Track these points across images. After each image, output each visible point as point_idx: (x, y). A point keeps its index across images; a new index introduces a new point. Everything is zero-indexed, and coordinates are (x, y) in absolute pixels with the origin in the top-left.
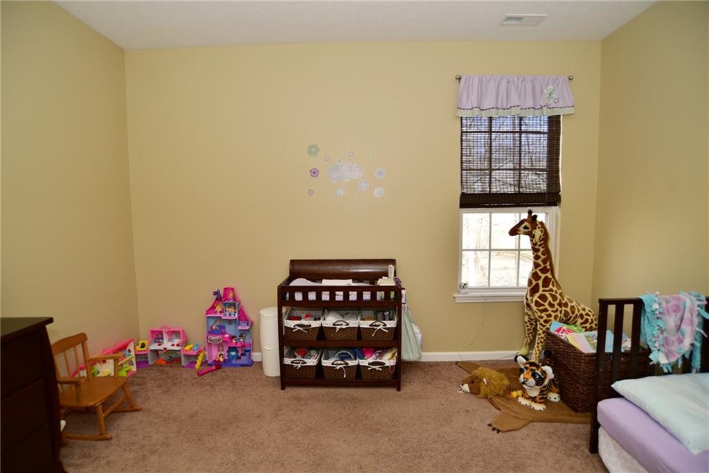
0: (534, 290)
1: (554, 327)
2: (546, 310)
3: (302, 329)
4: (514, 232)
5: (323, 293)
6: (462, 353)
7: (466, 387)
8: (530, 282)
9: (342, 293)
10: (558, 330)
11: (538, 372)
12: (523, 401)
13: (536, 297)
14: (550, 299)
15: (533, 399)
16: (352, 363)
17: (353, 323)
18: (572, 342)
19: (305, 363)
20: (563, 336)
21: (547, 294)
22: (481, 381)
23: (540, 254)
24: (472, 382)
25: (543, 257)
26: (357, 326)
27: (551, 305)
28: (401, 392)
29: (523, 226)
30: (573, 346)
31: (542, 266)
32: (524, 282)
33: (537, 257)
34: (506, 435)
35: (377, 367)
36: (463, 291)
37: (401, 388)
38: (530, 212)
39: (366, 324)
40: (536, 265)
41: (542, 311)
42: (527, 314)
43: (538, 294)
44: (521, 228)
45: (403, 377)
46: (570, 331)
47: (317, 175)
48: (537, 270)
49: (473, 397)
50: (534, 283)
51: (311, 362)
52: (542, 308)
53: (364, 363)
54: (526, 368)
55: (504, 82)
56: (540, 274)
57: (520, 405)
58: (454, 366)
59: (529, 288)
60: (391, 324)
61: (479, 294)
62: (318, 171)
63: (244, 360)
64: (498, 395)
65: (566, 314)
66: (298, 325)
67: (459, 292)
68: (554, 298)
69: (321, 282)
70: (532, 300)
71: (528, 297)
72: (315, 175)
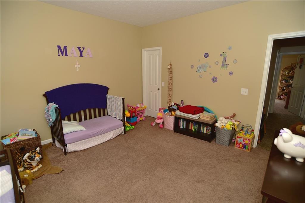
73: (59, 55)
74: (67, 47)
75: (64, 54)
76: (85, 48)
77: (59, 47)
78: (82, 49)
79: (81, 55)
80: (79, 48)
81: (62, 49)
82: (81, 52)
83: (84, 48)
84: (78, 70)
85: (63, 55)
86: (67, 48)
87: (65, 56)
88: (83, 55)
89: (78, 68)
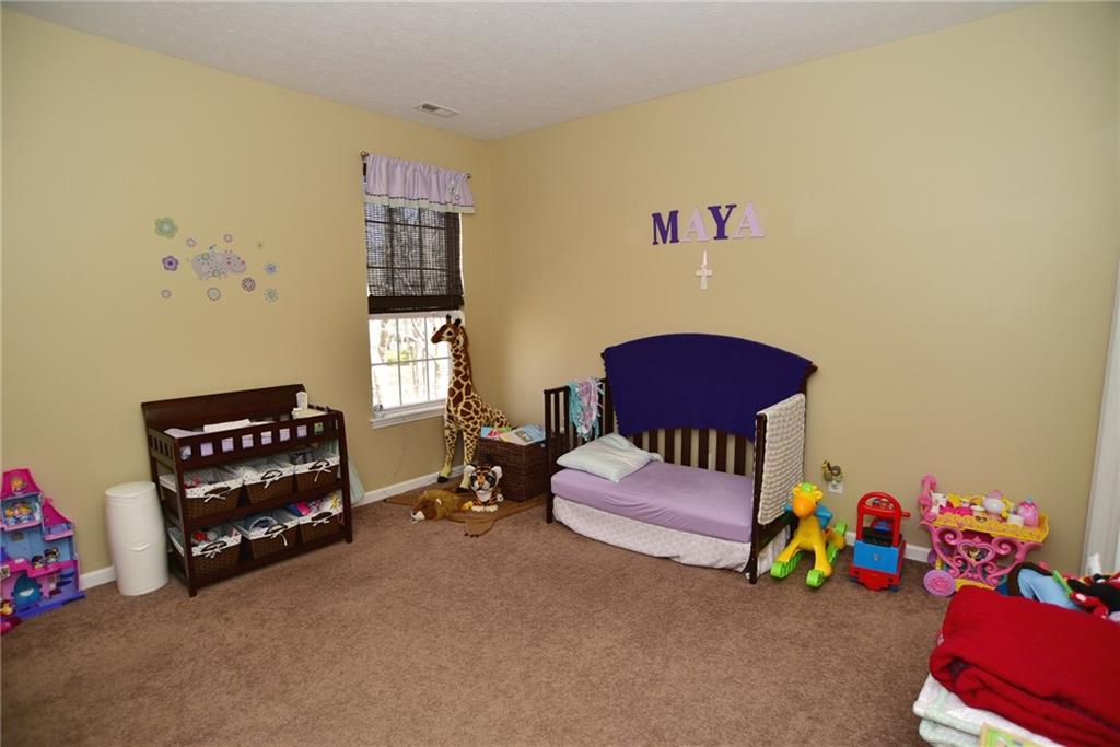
0: (457, 400)
1: (485, 433)
2: (472, 418)
3: (217, 496)
4: (437, 339)
5: (244, 437)
6: (386, 489)
7: (420, 515)
8: (451, 392)
9: (269, 433)
10: (490, 434)
11: (490, 474)
12: (478, 509)
13: (461, 407)
14: (474, 406)
15: (486, 504)
16: (290, 525)
17: (288, 470)
18: (506, 440)
19: (225, 544)
20: (497, 438)
21: (471, 401)
22: (434, 503)
23: (461, 360)
24: (425, 507)
25: (464, 364)
26: (292, 473)
27: (476, 412)
28: (354, 543)
29: (446, 332)
30: (509, 444)
31: (464, 373)
32: (443, 394)
33: (458, 365)
34: (485, 536)
35: (324, 520)
36: (380, 414)
37: (354, 538)
38: (448, 317)
39: (303, 469)
40: (457, 373)
41: (468, 420)
42: (449, 428)
43: (462, 403)
44: (445, 335)
45: (355, 525)
46: (500, 432)
47: (176, 268)
48: (459, 378)
49: (431, 522)
50: (457, 392)
51: (233, 541)
52: (468, 416)
53: (306, 519)
54: (479, 474)
55: (411, 169)
56: (462, 382)
57: (476, 512)
58: (384, 504)
59: (451, 399)
60: (335, 460)
61: (396, 415)
62: (177, 262)
63: (67, 592)
64: (455, 511)
65: (488, 419)
66: (212, 492)
67: (374, 416)
68: (478, 405)
69: (202, 430)
70: (456, 412)
71: (452, 409)
72: (172, 267)
73: (655, 243)
74: (678, 215)
75: (669, 238)
76: (735, 206)
77: (657, 218)
78: (723, 212)
79: (721, 235)
80: (715, 210)
81: (665, 220)
82: (721, 223)
83: (731, 207)
84: (704, 286)
85: (665, 242)
86: (679, 217)
87: (671, 242)
88: (726, 234)
89: (704, 280)
